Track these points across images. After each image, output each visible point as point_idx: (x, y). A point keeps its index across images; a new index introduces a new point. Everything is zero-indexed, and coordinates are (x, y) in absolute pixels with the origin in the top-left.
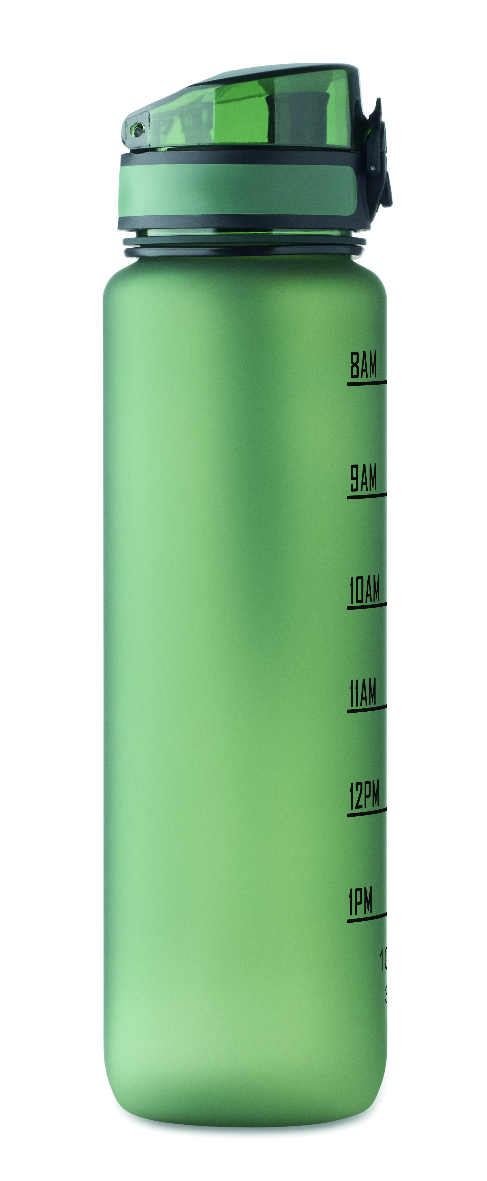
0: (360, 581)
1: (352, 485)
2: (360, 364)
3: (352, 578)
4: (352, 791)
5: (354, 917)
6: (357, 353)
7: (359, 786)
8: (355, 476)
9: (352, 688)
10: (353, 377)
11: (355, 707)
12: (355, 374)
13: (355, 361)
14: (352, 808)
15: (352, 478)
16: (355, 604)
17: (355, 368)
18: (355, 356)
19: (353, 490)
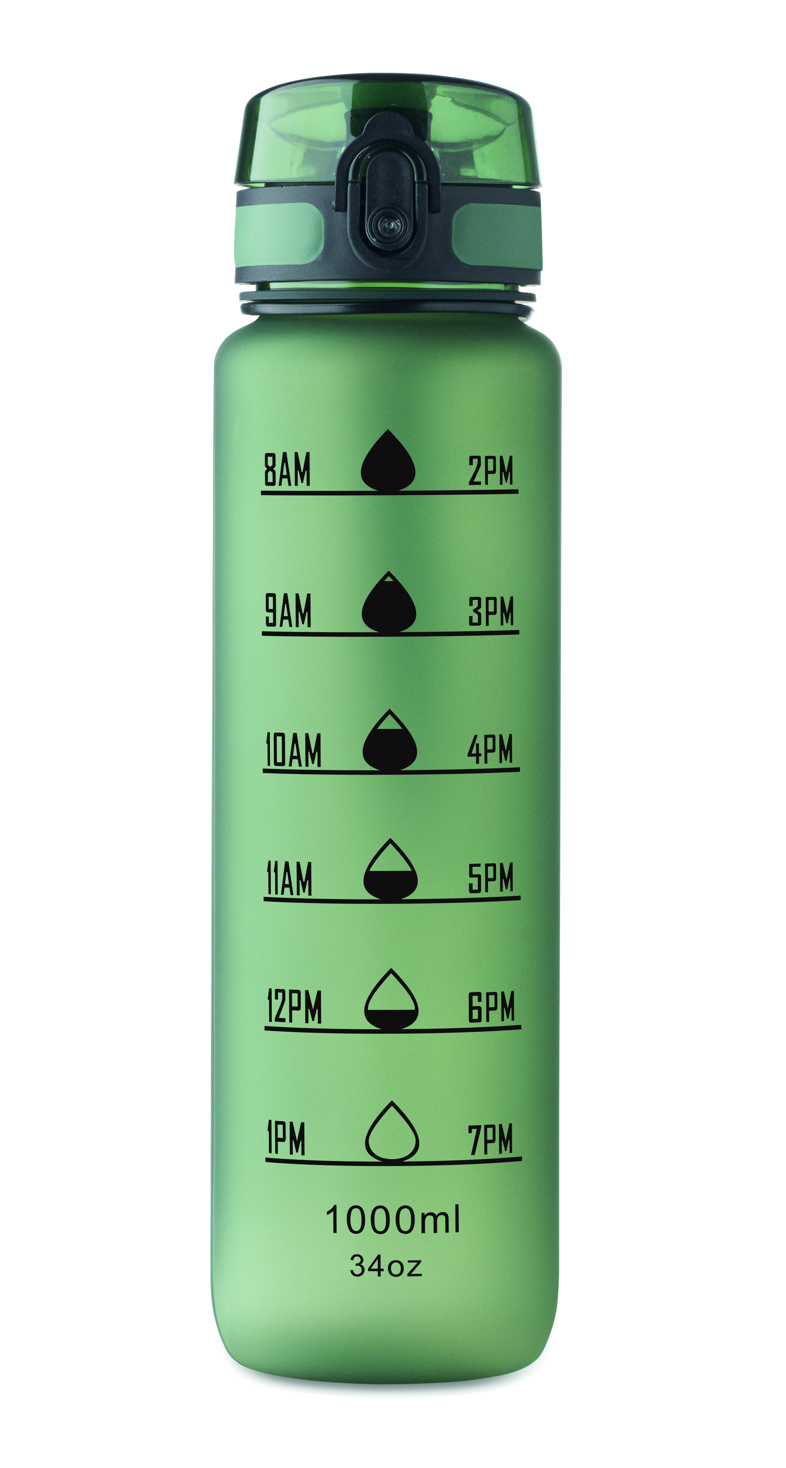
0: (279, 739)
1: (267, 618)
2: (278, 469)
3: (269, 734)
4: (270, 998)
5: (273, 1155)
6: (273, 455)
7: (280, 995)
8: (271, 607)
9: (269, 870)
10: (267, 484)
11: (273, 895)
12: (270, 480)
13: (270, 464)
14: (270, 1020)
15: (268, 610)
16: (272, 766)
17: (270, 474)
18: (270, 459)
19: (268, 624)
